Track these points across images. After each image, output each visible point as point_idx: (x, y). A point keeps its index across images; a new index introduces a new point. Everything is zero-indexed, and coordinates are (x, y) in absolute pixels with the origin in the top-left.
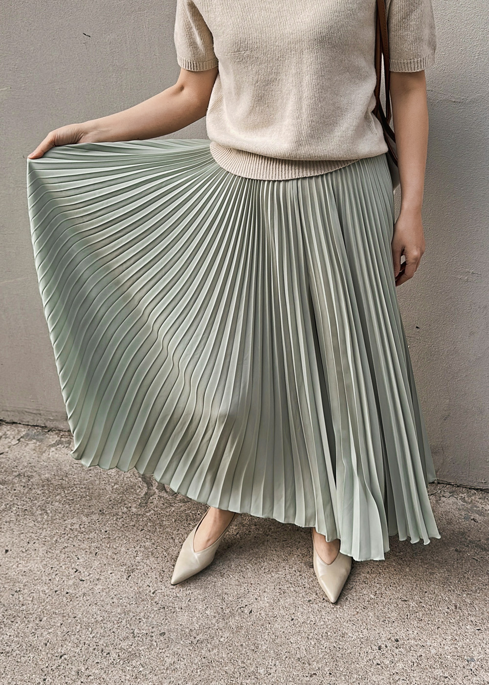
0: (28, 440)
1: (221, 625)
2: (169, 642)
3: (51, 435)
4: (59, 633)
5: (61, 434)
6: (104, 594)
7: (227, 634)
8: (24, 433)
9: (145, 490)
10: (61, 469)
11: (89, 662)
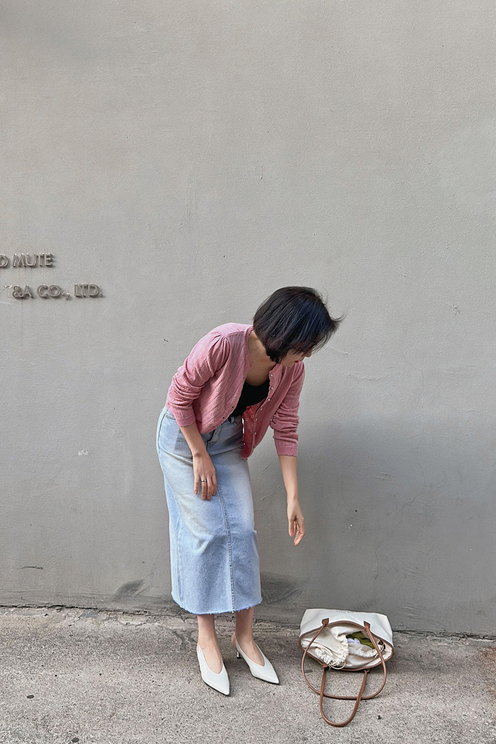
0: (86, 617)
1: (257, 701)
2: (228, 710)
3: (101, 614)
4: (156, 709)
5: (109, 613)
6: (177, 691)
7: (262, 705)
8: (82, 613)
9: (181, 642)
10: (117, 633)
11: (181, 721)
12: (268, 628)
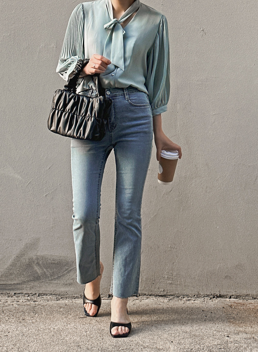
12: (49, 299)
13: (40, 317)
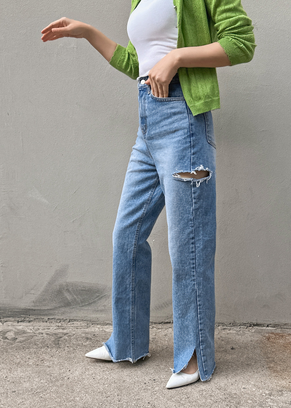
12: (80, 326)
13: (60, 356)
